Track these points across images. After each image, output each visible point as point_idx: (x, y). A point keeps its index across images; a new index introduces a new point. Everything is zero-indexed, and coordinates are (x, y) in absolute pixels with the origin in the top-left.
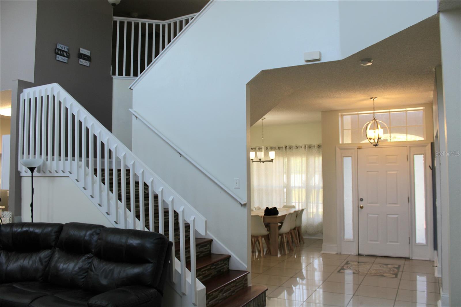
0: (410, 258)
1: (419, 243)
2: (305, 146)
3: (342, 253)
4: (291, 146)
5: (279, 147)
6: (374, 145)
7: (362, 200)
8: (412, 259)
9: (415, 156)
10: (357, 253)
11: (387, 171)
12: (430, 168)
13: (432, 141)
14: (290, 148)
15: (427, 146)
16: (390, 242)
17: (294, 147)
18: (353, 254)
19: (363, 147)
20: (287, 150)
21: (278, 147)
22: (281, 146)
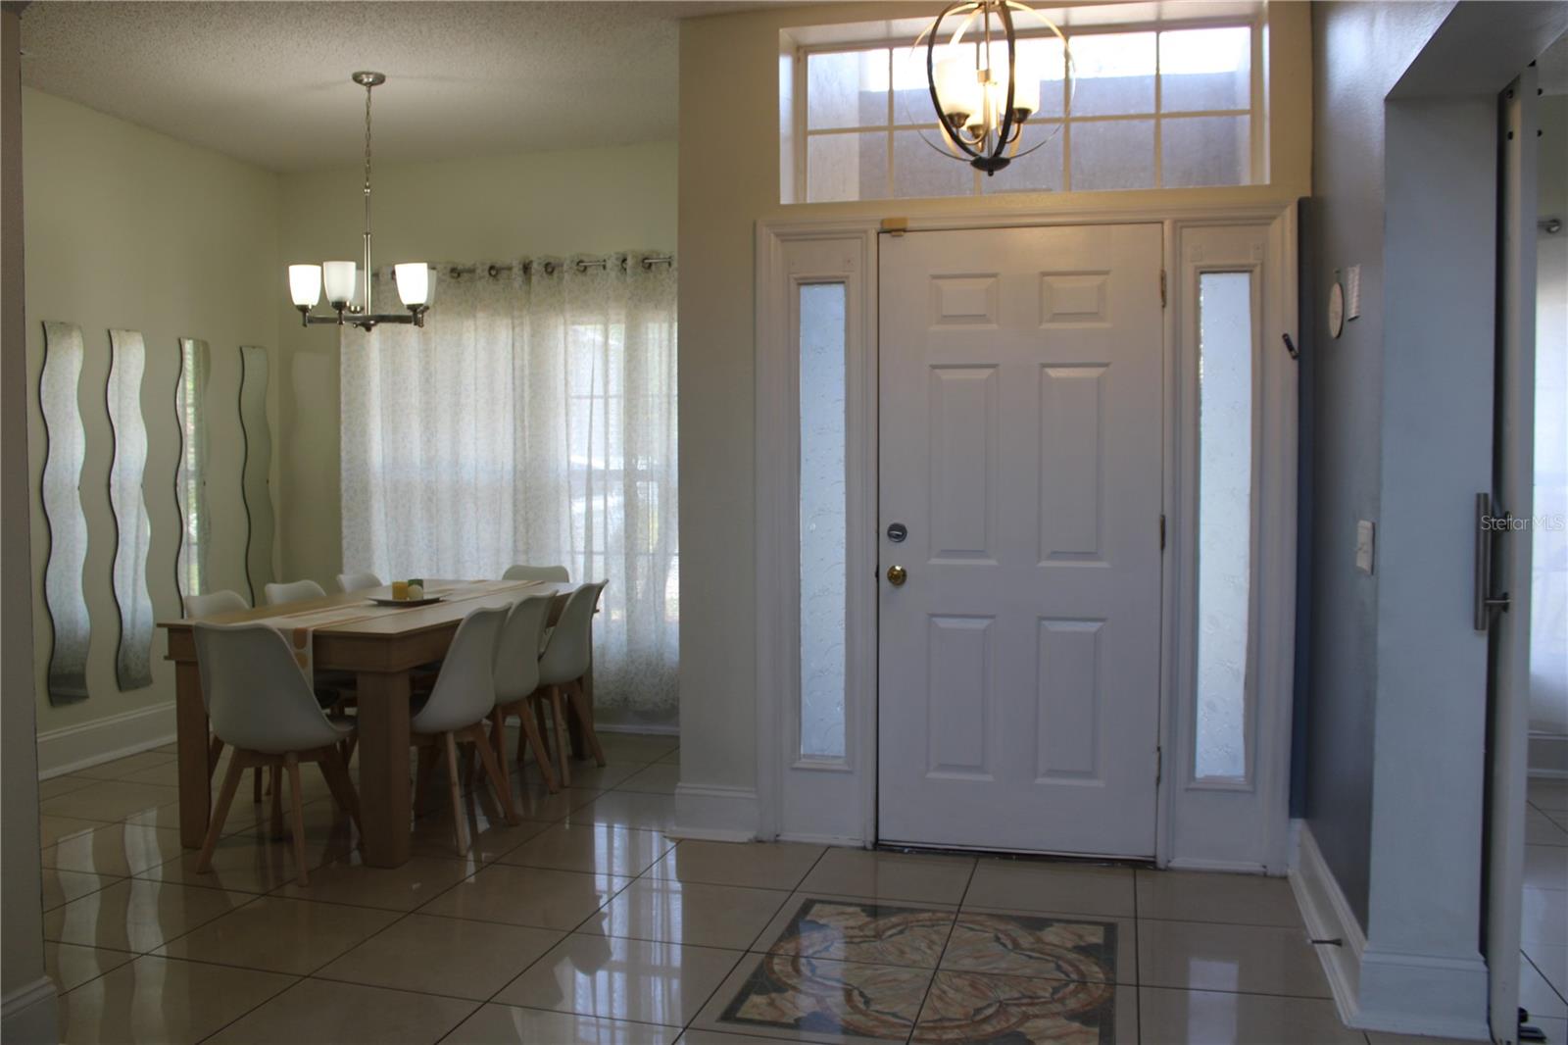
0: (1161, 864)
1: (1210, 779)
2: (624, 260)
3: (786, 837)
4: (552, 261)
5: (492, 268)
6: (979, 163)
7: (898, 533)
8: (1168, 870)
9: (1205, 279)
10: (871, 838)
11: (1045, 366)
12: (1290, 348)
13: (1307, 193)
14: (550, 268)
15: (1274, 218)
16: (1052, 773)
17: (565, 267)
18: (843, 840)
19: (910, 225)
20: (534, 279)
21: (487, 267)
22: (501, 260)
